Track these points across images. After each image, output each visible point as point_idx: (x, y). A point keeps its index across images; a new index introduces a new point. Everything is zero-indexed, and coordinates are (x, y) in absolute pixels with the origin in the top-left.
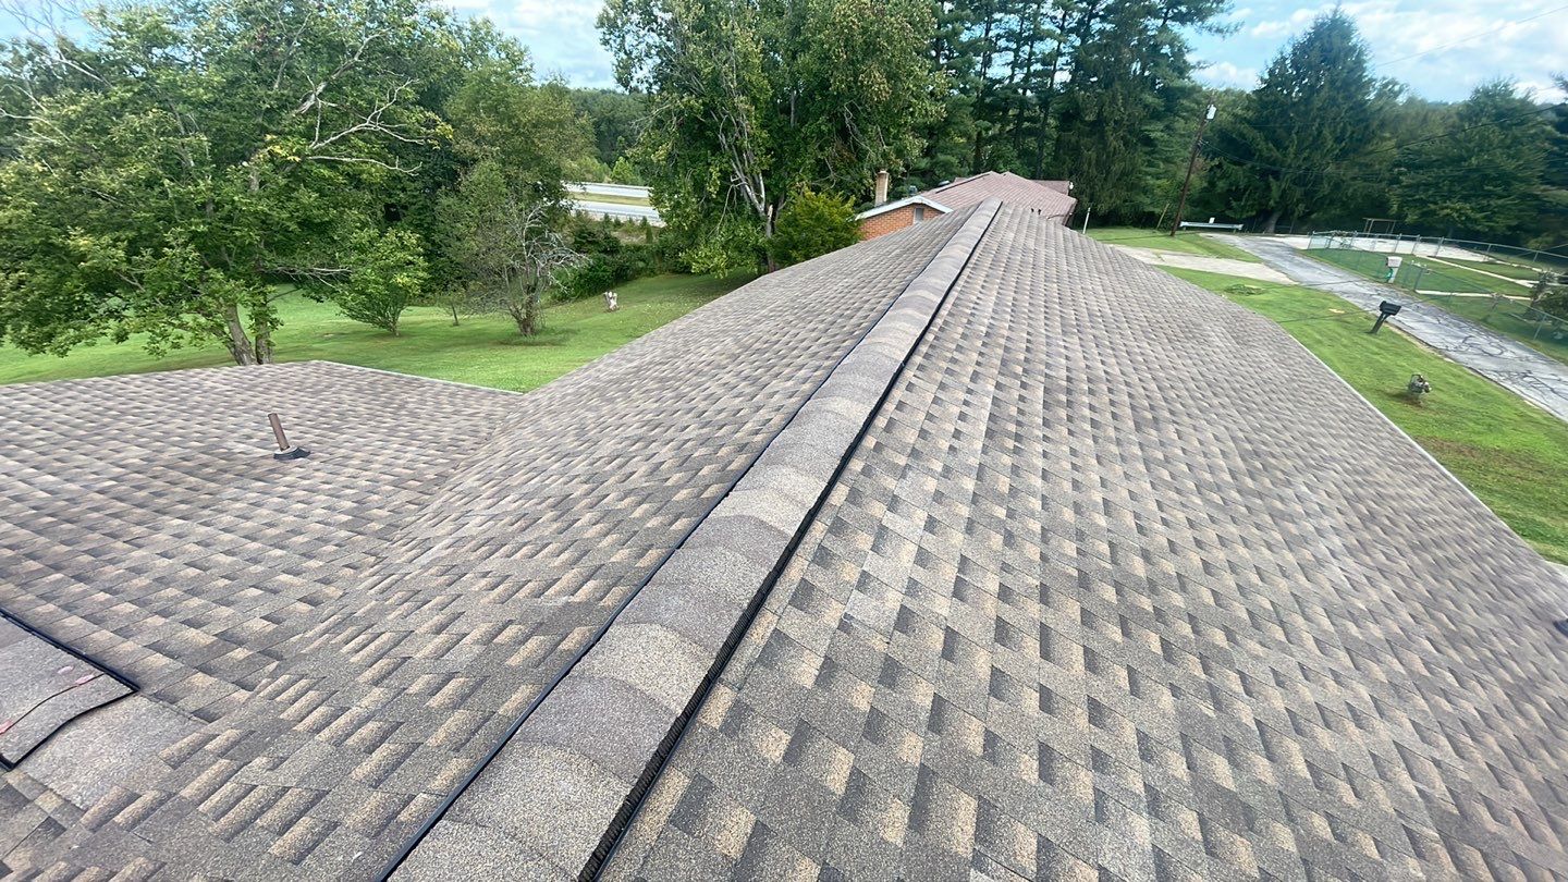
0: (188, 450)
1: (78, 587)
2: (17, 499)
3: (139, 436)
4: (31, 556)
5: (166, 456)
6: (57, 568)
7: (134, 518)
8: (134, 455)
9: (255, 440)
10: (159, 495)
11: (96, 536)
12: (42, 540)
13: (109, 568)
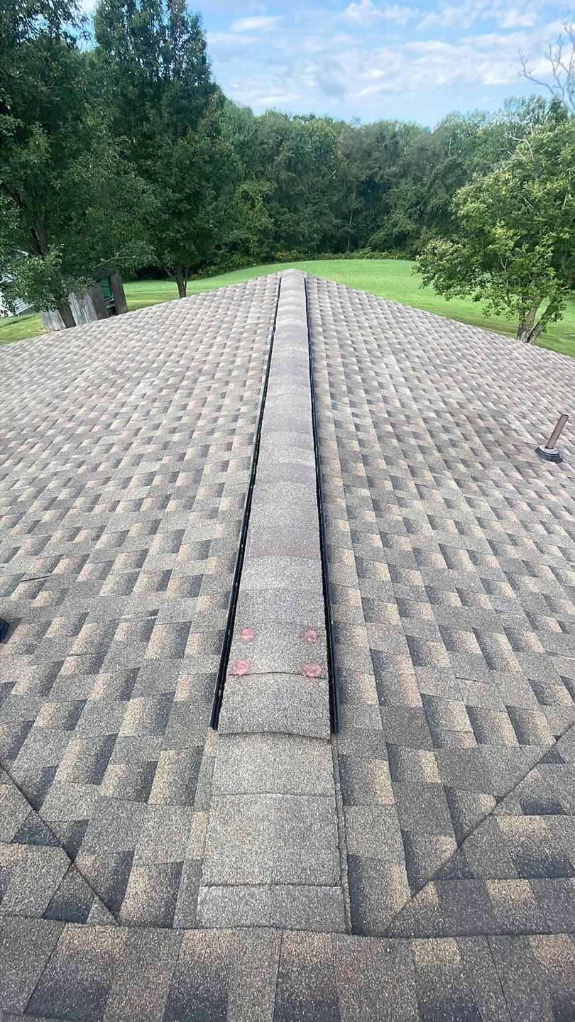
0: (485, 409)
1: (370, 516)
2: (385, 400)
3: (465, 380)
4: (365, 460)
5: (471, 407)
6: (371, 483)
7: (431, 459)
8: (456, 396)
9: (527, 422)
10: (453, 444)
11: (403, 463)
12: (377, 447)
13: (395, 508)
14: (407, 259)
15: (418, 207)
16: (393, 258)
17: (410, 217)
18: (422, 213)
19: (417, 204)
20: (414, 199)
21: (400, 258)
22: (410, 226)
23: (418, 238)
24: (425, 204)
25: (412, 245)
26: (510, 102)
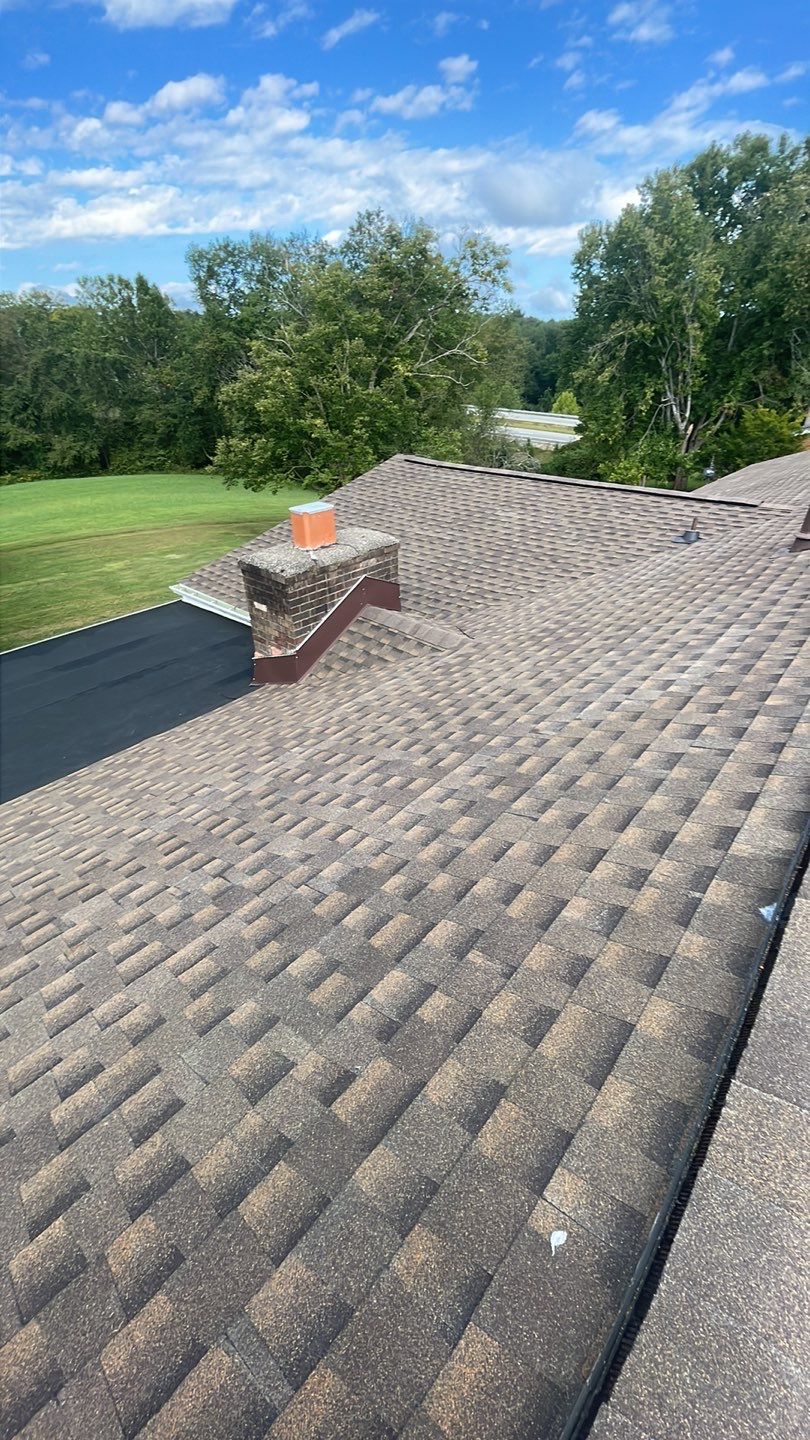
14: (46, 478)
15: (30, 412)
16: (24, 481)
17: (22, 424)
18: (38, 417)
19: (25, 408)
20: (18, 403)
21: (33, 479)
22: (30, 438)
23: (49, 450)
24: (39, 407)
25: (44, 459)
26: (85, 282)
